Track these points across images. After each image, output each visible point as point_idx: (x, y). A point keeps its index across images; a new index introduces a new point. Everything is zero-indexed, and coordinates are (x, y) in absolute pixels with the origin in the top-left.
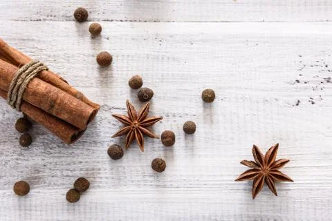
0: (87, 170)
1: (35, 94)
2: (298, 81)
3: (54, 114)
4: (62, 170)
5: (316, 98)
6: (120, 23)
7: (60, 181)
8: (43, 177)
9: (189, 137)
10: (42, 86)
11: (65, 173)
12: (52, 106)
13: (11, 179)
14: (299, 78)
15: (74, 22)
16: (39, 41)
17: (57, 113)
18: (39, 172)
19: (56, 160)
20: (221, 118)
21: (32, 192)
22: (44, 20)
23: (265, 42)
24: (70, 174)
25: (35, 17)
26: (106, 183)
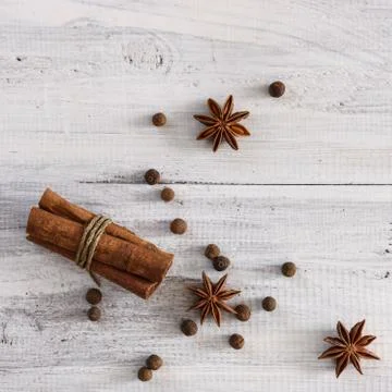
2: (387, 251)
3: (129, 270)
6: (194, 186)
11: (136, 349)
12: (126, 262)
14: (388, 247)
16: (107, 206)
18: (109, 347)
19: (126, 335)
22: (112, 182)
23: (351, 208)
24: (142, 349)
25: (102, 178)
26: (180, 359)
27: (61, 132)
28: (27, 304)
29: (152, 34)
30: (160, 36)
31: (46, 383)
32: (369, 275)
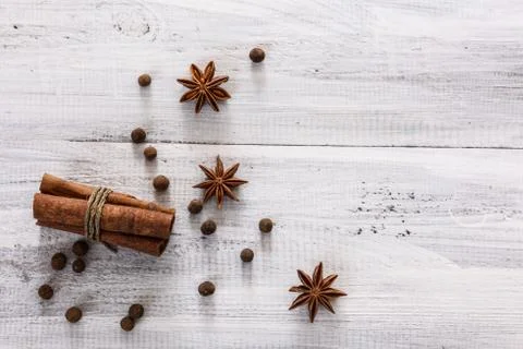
0: (141, 297)
1: (111, 219)
2: (360, 209)
3: (136, 233)
4: (115, 297)
5: (378, 226)
6: (178, 145)
7: (114, 308)
8: (96, 304)
9: (247, 265)
10: (116, 210)
11: (118, 300)
13: (63, 305)
14: (361, 205)
15: (130, 144)
16: (95, 163)
17: (139, 231)
18: (92, 298)
19: (109, 287)
20: (280, 246)
21: (84, 319)
22: (100, 140)
23: (327, 167)
24: (124, 301)
25: (91, 137)
26: (160, 311)
27: (54, 94)
28: (15, 256)
29: (141, 5)
30: (149, 7)
31: (31, 332)
32: (342, 231)
